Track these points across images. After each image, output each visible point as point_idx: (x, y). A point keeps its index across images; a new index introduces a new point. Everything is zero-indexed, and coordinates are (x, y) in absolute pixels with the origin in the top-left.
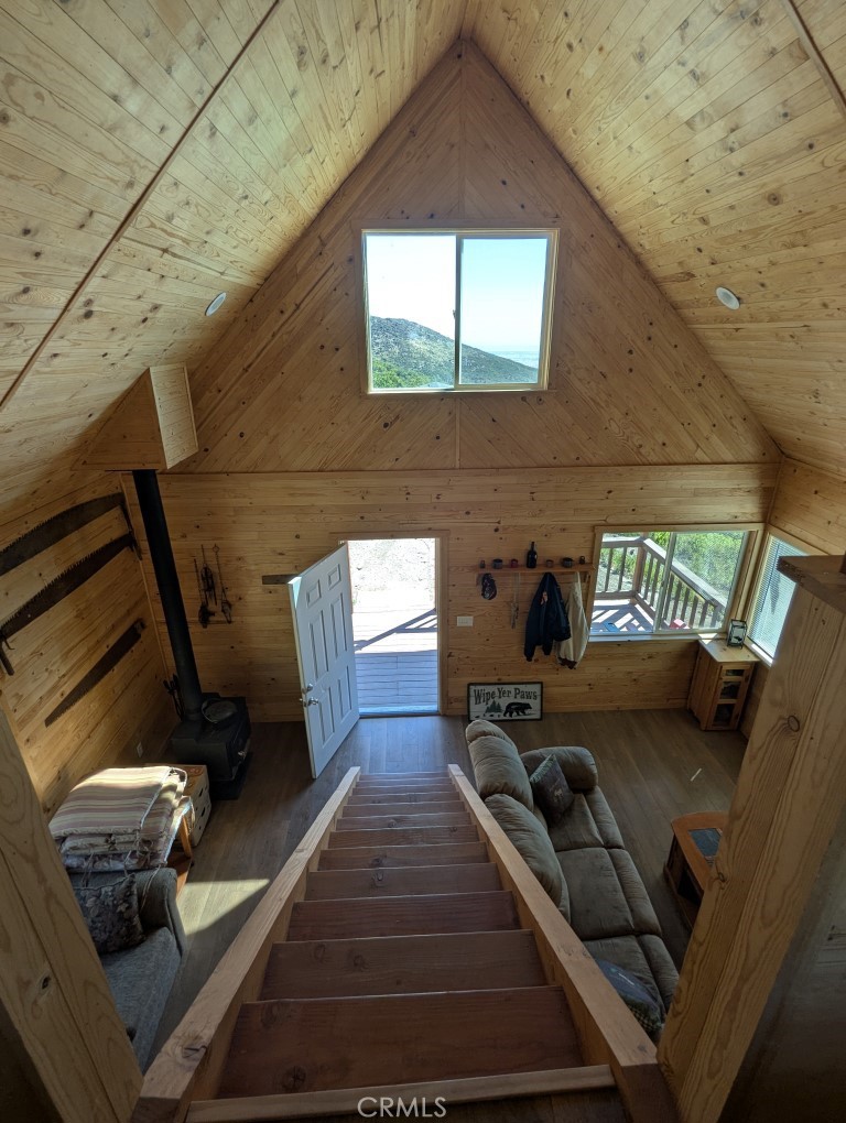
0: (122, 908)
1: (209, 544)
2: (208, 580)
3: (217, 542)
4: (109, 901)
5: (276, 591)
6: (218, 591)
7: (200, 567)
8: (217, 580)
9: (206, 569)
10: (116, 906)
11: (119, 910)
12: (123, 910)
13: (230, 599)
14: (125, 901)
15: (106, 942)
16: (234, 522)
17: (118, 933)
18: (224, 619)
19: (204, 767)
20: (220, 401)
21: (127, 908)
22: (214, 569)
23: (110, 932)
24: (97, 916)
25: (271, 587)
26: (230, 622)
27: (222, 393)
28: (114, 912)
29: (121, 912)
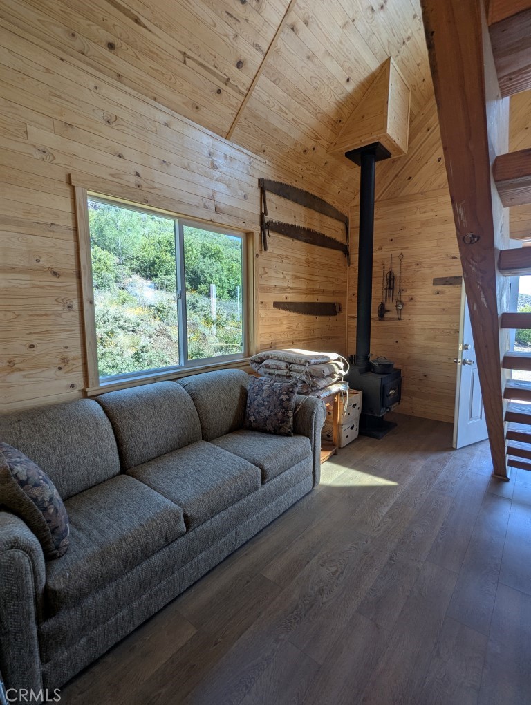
0: (284, 397)
1: (396, 253)
2: (391, 281)
3: (403, 251)
4: (277, 389)
5: (443, 293)
6: (396, 293)
7: (387, 271)
8: (397, 282)
9: (391, 272)
10: (280, 394)
11: (281, 397)
12: (284, 399)
13: (403, 299)
14: (287, 394)
15: (266, 419)
16: (420, 233)
17: (276, 414)
18: (396, 316)
19: (361, 392)
20: (428, 137)
21: (287, 400)
22: (397, 274)
23: (272, 411)
24: (267, 397)
25: (440, 288)
26: (400, 319)
27: (430, 131)
28: (278, 398)
29: (282, 400)
